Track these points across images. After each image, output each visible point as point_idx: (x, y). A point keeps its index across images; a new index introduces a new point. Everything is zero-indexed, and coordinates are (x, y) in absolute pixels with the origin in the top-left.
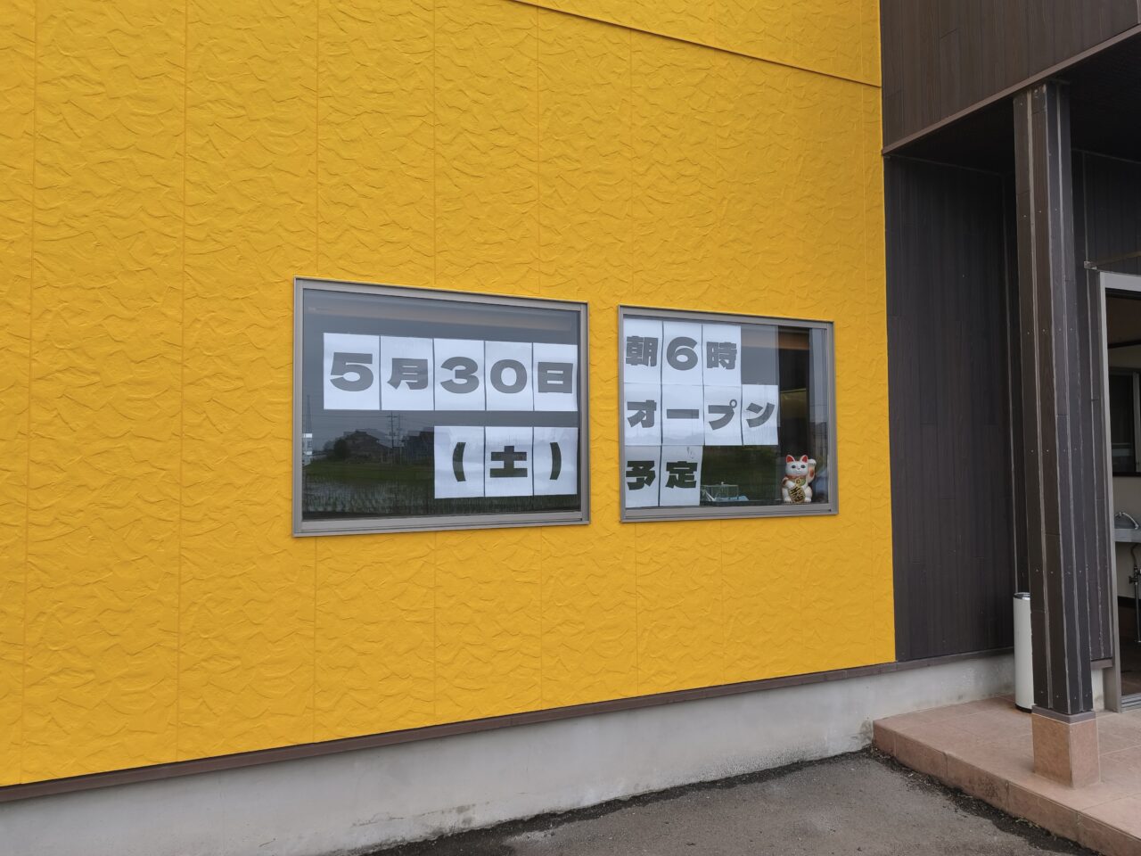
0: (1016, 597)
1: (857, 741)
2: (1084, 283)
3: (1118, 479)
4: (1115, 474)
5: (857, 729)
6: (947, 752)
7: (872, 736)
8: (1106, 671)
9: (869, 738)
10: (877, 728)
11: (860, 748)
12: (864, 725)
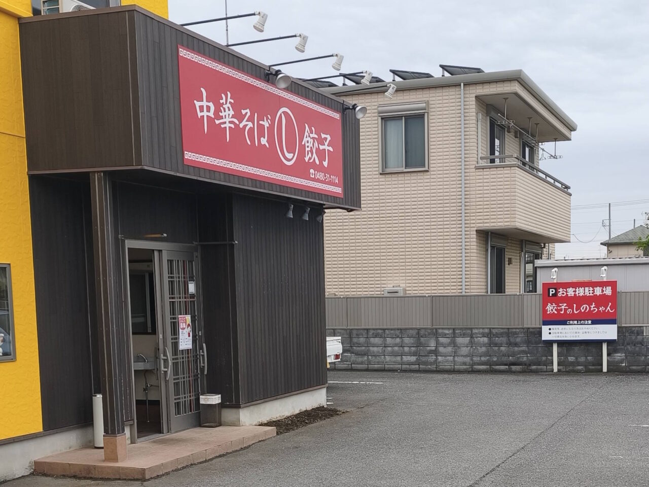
0: (94, 396)
1: (27, 470)
2: (119, 245)
3: (135, 336)
4: (133, 334)
5: (28, 464)
6: (70, 463)
7: (34, 467)
8: (131, 426)
9: (32, 468)
10: (36, 463)
11: (29, 473)
12: (30, 463)
